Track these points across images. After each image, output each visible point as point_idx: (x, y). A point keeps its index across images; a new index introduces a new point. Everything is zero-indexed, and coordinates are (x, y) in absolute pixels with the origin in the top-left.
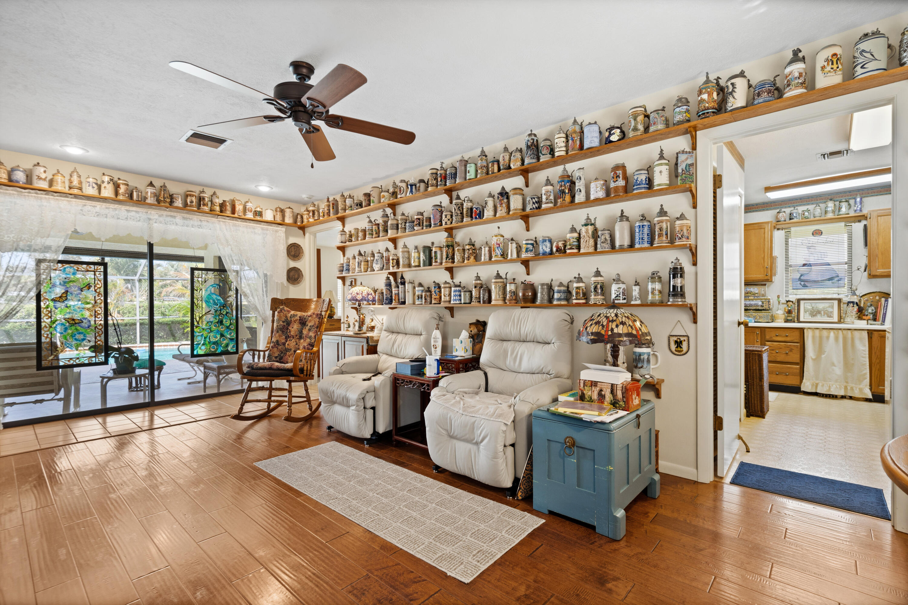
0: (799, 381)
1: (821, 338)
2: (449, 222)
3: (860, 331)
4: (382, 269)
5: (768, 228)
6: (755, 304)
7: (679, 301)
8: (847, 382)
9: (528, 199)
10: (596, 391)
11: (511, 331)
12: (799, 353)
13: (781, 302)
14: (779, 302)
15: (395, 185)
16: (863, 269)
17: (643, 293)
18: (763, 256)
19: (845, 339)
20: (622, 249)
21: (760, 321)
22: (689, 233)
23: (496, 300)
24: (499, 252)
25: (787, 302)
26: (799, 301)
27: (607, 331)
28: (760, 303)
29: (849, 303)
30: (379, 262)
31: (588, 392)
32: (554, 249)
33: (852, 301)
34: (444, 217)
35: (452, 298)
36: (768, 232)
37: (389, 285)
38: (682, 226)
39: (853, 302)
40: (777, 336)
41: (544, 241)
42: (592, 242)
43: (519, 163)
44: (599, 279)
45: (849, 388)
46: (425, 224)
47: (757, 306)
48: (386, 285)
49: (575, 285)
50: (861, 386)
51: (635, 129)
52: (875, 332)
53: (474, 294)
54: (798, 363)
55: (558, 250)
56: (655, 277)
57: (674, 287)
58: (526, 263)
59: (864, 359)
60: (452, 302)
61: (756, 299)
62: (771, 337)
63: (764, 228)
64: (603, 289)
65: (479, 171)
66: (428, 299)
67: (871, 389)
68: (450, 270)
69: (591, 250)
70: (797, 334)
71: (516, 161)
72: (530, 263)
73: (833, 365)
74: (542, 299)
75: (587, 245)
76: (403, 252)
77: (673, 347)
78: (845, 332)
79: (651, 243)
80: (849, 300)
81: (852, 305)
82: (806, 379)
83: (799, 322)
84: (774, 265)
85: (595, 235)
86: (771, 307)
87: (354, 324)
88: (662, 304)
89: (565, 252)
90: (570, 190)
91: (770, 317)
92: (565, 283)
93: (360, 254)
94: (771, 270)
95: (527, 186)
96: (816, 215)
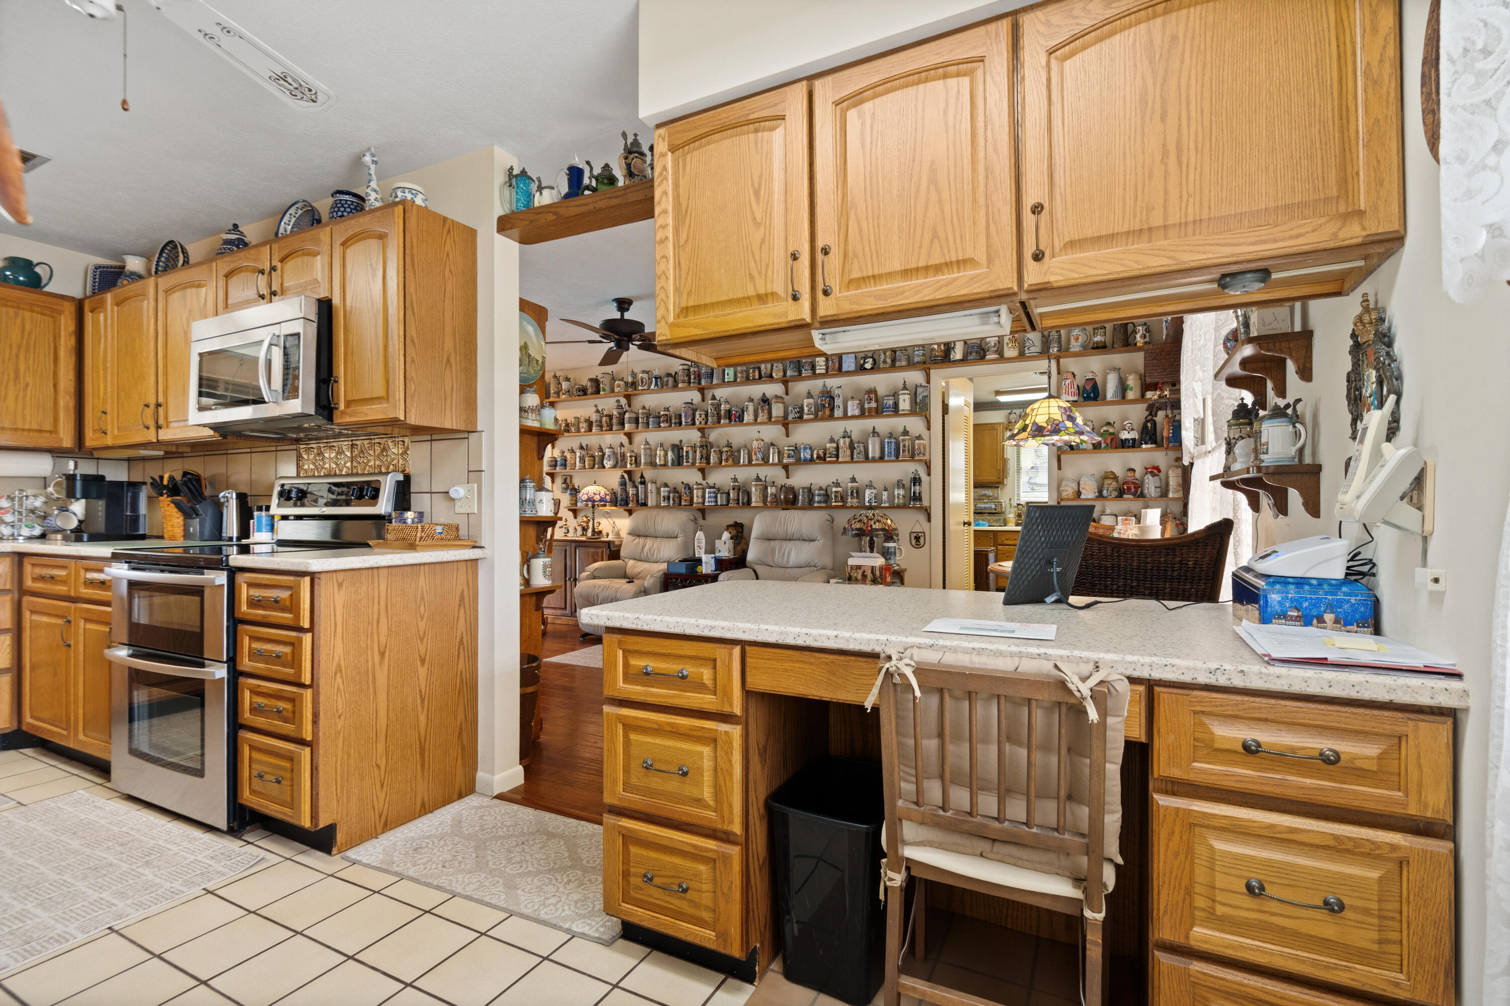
2: (703, 422)
4: (614, 467)
5: (1001, 428)
6: (989, 507)
7: (918, 504)
9: (790, 409)
10: (860, 572)
11: (778, 530)
13: (1013, 506)
15: (634, 375)
17: (891, 497)
18: (996, 458)
20: (874, 460)
22: (925, 450)
23: (756, 502)
24: (760, 456)
25: (1019, 505)
27: (867, 527)
30: (612, 458)
31: (854, 575)
32: (815, 456)
34: (697, 416)
35: (707, 500)
36: (999, 433)
37: (623, 484)
38: (919, 445)
40: (1008, 540)
41: (805, 448)
42: (848, 452)
43: (781, 374)
44: (855, 484)
46: (673, 421)
47: (991, 509)
48: (621, 485)
49: (834, 489)
51: (885, 362)
53: (731, 495)
55: (819, 457)
56: (900, 484)
57: (914, 493)
58: (786, 467)
60: (706, 504)
61: (990, 503)
62: (1001, 541)
63: (995, 429)
64: (858, 493)
65: (739, 375)
66: (677, 500)
68: (702, 470)
69: (848, 459)
71: (778, 371)
72: (790, 467)
74: (803, 501)
75: (844, 455)
76: (645, 449)
77: (914, 542)
79: (897, 456)
84: (1005, 467)
85: (852, 447)
86: (1004, 510)
87: (575, 529)
88: (904, 506)
89: (825, 460)
90: (829, 404)
91: (1001, 521)
92: (824, 487)
93: (581, 448)
94: (1003, 472)
95: (787, 394)
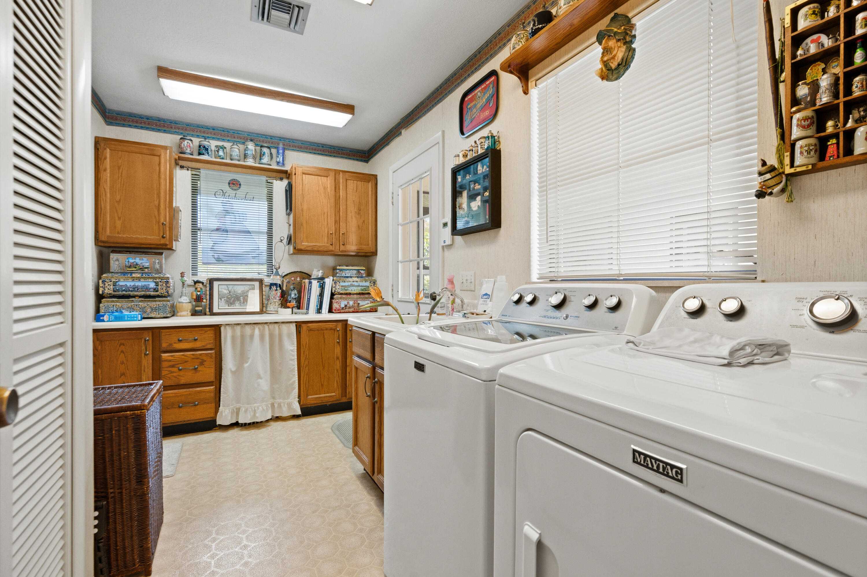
0: (213, 410)
1: (243, 337)
3: (288, 325)
5: (166, 157)
6: (143, 287)
8: (274, 398)
12: (213, 366)
13: (186, 283)
14: (183, 284)
16: (285, 241)
18: (157, 203)
19: (271, 336)
21: (153, 316)
25: (196, 282)
26: (211, 281)
28: (152, 285)
29: (272, 285)
33: (275, 282)
36: (166, 163)
39: (276, 284)
40: (179, 341)
45: (276, 406)
47: (147, 289)
50: (289, 400)
52: (303, 325)
54: (212, 382)
59: (291, 362)
61: (145, 278)
62: (171, 345)
63: (159, 156)
67: (299, 402)
70: (210, 334)
73: (259, 377)
78: (271, 326)
80: (271, 282)
81: (275, 288)
82: (224, 406)
83: (212, 314)
84: (174, 223)
86: (171, 291)
91: (168, 309)
94: (171, 229)
96: (233, 157)
